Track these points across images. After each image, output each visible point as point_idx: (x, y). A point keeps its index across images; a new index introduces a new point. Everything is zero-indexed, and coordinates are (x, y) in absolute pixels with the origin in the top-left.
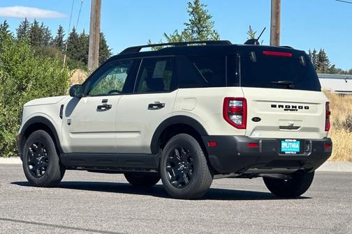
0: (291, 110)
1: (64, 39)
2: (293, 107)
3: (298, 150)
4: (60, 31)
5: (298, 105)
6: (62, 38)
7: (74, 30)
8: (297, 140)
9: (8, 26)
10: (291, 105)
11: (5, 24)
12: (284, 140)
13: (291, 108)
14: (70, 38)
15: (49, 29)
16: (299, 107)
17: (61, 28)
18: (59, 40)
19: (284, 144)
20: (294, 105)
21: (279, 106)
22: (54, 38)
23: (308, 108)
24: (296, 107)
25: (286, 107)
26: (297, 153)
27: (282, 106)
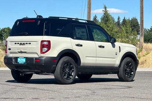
0: (22, 45)
1: (120, 22)
2: (23, 43)
3: (25, 62)
4: (119, 18)
5: (25, 43)
6: (119, 21)
7: (124, 18)
8: (24, 57)
9: (96, 17)
10: (22, 43)
11: (95, 16)
12: (19, 57)
13: (22, 44)
14: (123, 21)
15: (114, 18)
16: (26, 43)
17: (119, 17)
18: (118, 22)
19: (19, 59)
20: (24, 42)
21: (18, 43)
22: (116, 21)
23: (30, 43)
24: (24, 43)
25: (20, 43)
26: (24, 63)
27: (19, 43)
